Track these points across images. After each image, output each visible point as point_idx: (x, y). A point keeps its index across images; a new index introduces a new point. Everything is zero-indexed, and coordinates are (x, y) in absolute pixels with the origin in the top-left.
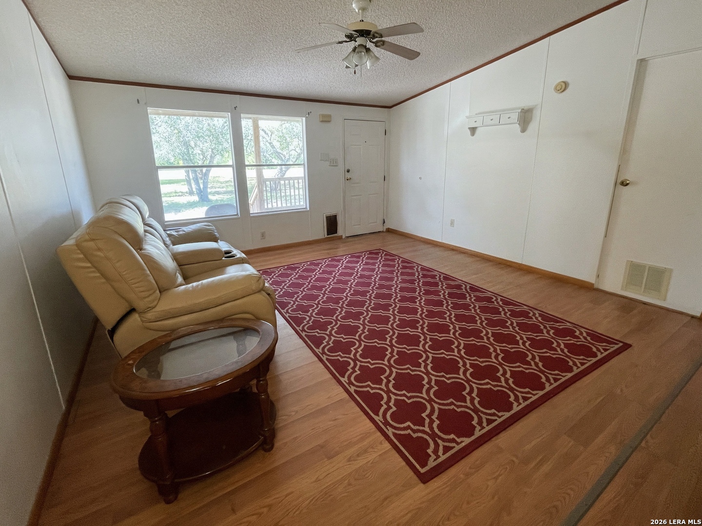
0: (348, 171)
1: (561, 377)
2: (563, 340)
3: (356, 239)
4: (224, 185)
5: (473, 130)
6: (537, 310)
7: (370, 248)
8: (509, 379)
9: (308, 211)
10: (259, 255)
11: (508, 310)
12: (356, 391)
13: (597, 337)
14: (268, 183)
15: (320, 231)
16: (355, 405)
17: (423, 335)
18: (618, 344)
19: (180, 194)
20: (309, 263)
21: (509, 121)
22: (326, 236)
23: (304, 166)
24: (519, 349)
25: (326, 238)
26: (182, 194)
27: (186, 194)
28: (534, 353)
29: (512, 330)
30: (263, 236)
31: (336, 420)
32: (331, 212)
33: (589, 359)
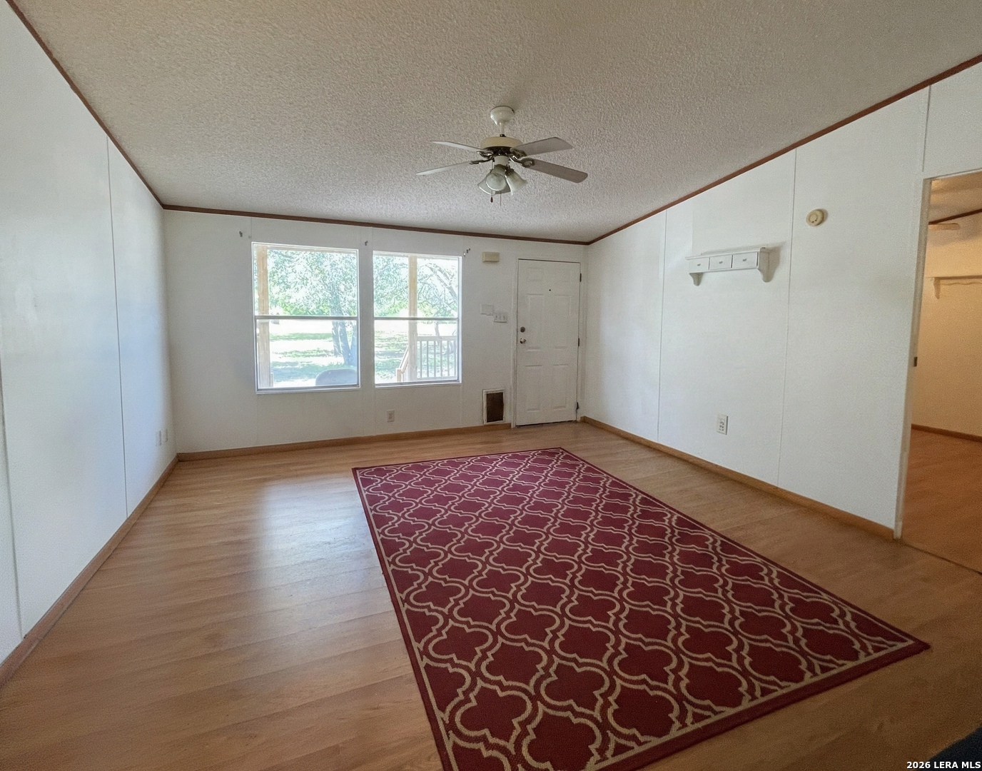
0: (523, 330)
1: (776, 688)
2: (803, 623)
3: (532, 429)
4: (384, 343)
5: (698, 278)
6: (776, 565)
7: (539, 447)
8: (682, 679)
9: (458, 385)
10: (384, 444)
11: (727, 561)
12: (427, 667)
13: (868, 625)
14: (445, 342)
15: (477, 416)
16: (418, 689)
17: (569, 589)
18: (906, 641)
19: (324, 353)
20: (445, 461)
21: (744, 265)
22: (485, 423)
23: (458, 321)
24: (720, 630)
25: (485, 426)
26: (325, 354)
27: (330, 354)
28: (744, 639)
29: (720, 595)
30: (390, 418)
31: (377, 708)
32: (495, 388)
33: (840, 662)
